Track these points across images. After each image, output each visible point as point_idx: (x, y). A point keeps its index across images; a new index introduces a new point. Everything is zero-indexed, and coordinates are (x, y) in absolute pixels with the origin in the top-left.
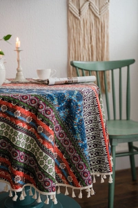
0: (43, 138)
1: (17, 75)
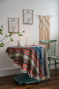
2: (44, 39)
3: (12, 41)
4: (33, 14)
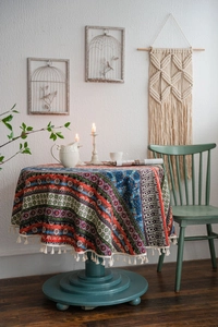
0: (101, 210)
1: (93, 158)
2: (166, 138)
3: (27, 151)
4: (122, 45)
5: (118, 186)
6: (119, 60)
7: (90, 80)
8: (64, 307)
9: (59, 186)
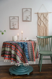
0: (17, 52)
1: (22, 39)
2: (42, 34)
5: (21, 46)
6: (30, 16)
7: (23, 21)
8: (12, 74)
9: (8, 46)
